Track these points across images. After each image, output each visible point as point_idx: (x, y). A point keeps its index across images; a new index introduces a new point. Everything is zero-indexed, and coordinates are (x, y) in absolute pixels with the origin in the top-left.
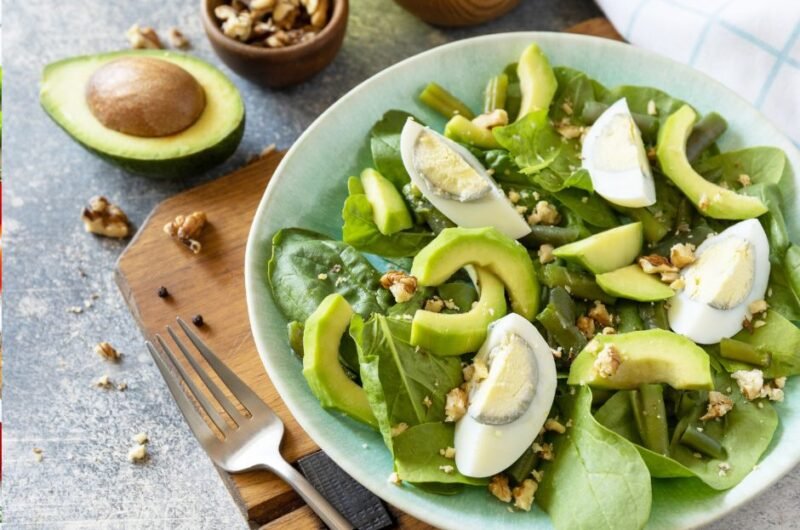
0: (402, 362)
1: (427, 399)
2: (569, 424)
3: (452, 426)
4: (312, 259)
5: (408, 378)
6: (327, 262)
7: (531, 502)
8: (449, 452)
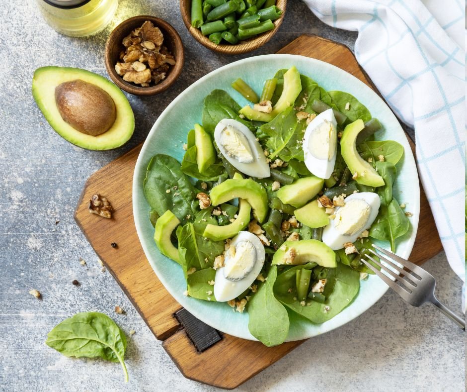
0: (197, 244)
1: (206, 259)
2: (266, 279)
3: (215, 272)
4: (164, 181)
5: (199, 251)
6: (171, 184)
7: (243, 309)
8: (212, 283)
